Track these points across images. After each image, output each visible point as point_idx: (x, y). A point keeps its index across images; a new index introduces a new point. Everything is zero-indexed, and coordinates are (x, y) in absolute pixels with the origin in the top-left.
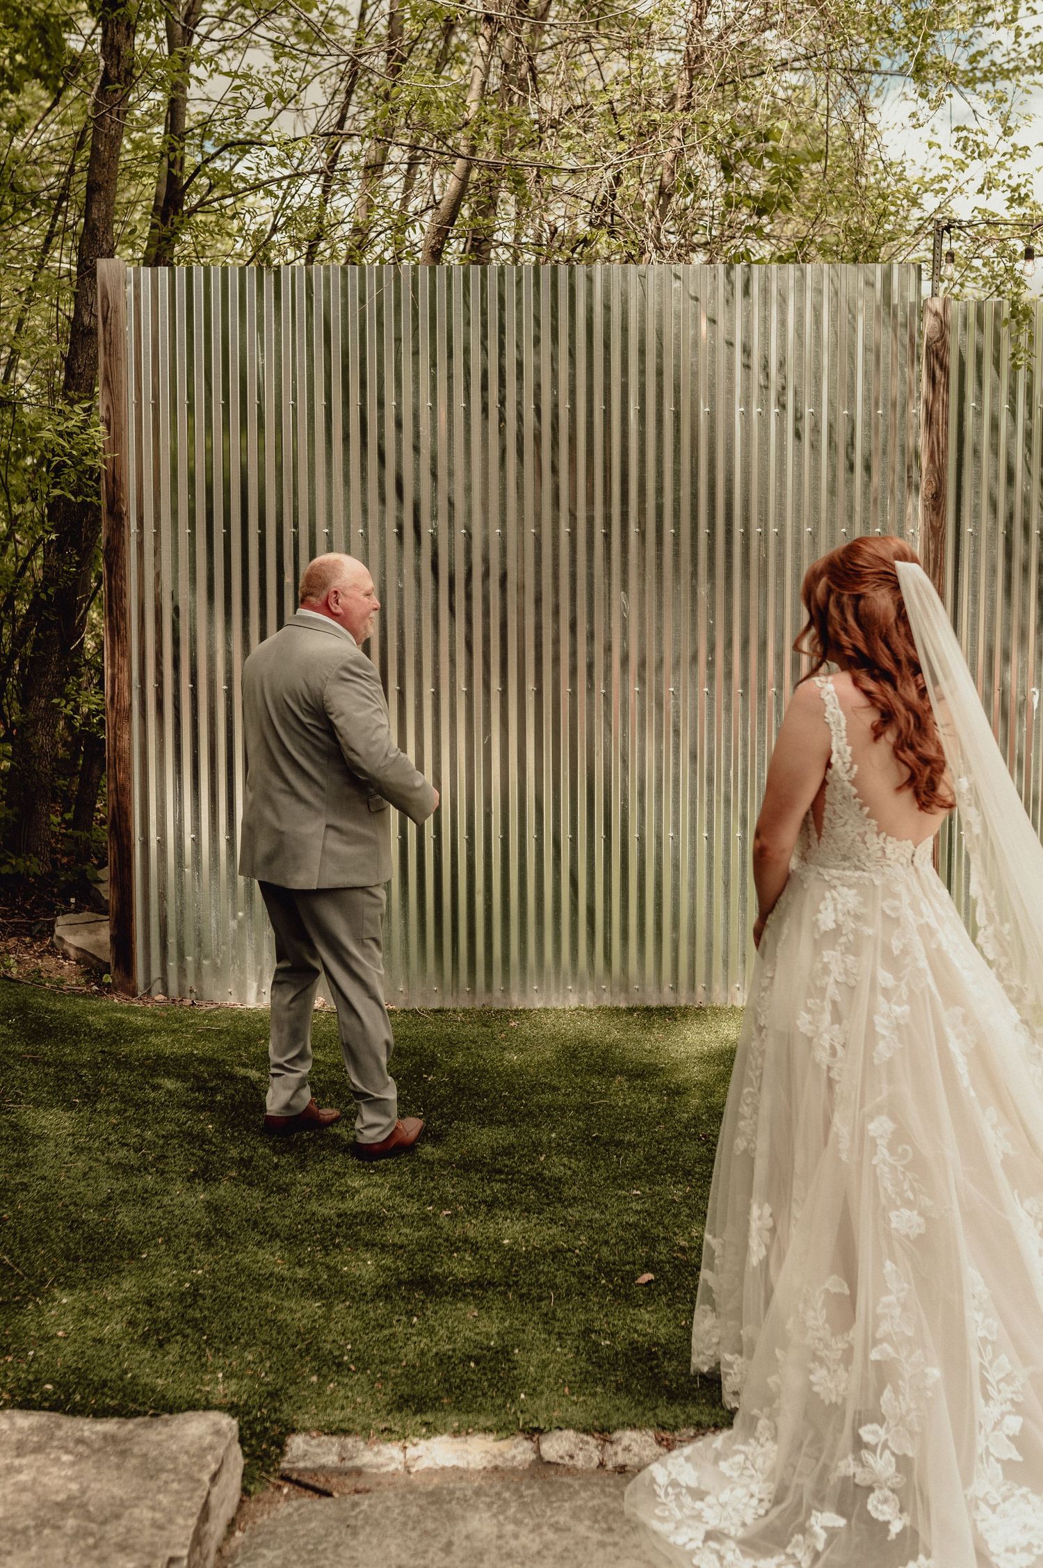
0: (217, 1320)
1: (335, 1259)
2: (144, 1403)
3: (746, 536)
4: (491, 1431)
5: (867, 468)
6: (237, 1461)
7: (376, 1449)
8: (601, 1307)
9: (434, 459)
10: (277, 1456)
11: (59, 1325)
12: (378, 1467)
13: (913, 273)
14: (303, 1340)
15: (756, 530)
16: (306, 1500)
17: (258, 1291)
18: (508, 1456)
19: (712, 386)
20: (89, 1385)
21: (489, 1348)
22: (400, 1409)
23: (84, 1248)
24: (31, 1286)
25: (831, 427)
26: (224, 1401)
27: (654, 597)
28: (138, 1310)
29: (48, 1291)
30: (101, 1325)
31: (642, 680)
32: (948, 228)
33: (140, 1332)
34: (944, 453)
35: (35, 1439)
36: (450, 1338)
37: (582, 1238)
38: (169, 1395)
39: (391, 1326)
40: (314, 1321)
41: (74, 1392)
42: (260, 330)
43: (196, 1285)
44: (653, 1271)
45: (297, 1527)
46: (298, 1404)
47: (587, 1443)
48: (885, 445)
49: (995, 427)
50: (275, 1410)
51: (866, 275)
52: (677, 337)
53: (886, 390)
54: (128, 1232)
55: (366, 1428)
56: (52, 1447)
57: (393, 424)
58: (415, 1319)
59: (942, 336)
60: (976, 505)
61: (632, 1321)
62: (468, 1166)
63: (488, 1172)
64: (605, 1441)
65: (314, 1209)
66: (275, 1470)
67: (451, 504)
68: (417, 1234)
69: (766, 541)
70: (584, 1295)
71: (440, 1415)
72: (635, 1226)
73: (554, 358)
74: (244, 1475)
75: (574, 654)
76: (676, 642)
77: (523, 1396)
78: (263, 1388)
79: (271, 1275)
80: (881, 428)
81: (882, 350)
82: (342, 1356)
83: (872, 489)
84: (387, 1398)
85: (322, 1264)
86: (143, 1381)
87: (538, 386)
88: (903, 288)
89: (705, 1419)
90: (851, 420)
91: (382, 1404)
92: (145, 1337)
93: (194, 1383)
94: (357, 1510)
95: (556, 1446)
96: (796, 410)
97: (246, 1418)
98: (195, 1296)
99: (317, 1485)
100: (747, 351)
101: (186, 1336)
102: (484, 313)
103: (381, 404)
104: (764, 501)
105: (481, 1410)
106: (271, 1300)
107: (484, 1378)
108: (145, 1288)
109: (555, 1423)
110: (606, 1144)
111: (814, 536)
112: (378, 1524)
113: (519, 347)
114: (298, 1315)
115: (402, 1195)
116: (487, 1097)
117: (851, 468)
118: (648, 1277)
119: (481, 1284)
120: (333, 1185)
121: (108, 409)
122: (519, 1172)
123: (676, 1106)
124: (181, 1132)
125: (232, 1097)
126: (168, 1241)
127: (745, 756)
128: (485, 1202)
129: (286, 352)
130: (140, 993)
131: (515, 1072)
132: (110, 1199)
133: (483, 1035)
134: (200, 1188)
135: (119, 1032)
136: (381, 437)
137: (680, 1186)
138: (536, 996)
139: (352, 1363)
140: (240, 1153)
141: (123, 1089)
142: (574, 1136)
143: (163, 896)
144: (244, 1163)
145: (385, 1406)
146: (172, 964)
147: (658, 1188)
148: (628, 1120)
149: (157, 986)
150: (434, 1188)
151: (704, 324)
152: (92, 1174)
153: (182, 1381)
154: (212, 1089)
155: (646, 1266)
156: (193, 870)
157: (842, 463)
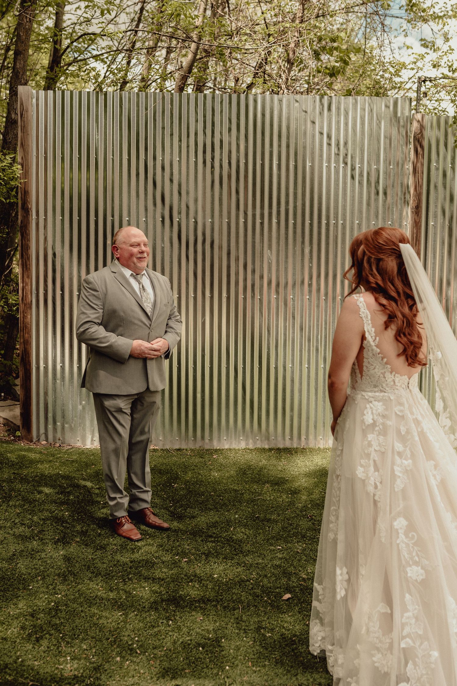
0: (67, 625)
1: (129, 587)
3: (328, 225)
5: (385, 194)
8: (265, 614)
9: (180, 185)
13: (408, 102)
14: (113, 636)
15: (332, 222)
17: (90, 607)
19: (313, 153)
21: (209, 639)
22: (163, 677)
25: (368, 174)
26: (71, 674)
27: (284, 253)
28: (26, 619)
30: (6, 629)
31: (277, 292)
32: (424, 81)
33: (27, 633)
34: (421, 187)
36: (189, 633)
37: (254, 573)
38: (41, 671)
39: (158, 626)
40: (118, 624)
42: (97, 122)
43: (57, 604)
44: (290, 592)
46: (109, 675)
48: (393, 183)
49: (445, 175)
50: (98, 679)
51: (385, 102)
52: (296, 129)
53: (394, 157)
54: (23, 574)
57: (160, 169)
58: (171, 622)
59: (421, 132)
60: (436, 212)
61: (281, 621)
62: (195, 533)
63: (205, 536)
65: (119, 558)
67: (188, 207)
68: (171, 572)
69: (337, 227)
70: (256, 606)
71: (184, 680)
72: (279, 566)
73: (238, 138)
75: (245, 280)
76: (294, 274)
77: (227, 668)
78: (91, 665)
79: (96, 597)
80: (392, 174)
81: (393, 138)
82: (132, 644)
83: (387, 203)
84: (157, 670)
85: (122, 590)
86: (27, 663)
87: (230, 152)
88: (403, 109)
90: (378, 171)
91: (154, 672)
92: (30, 635)
93: (55, 662)
96: (352, 165)
97: (82, 684)
98: (57, 610)
100: (329, 137)
101: (51, 635)
102: (205, 116)
104: (336, 207)
105: (206, 677)
106: (96, 611)
107: (207, 657)
108: (30, 606)
110: (263, 521)
111: (360, 225)
113: (221, 133)
114: (110, 620)
115: (163, 550)
116: (203, 495)
117: (378, 193)
118: (288, 596)
119: (204, 600)
120: (128, 544)
121: (22, 158)
122: (221, 536)
123: (295, 500)
124: (52, 516)
125: (78, 497)
126: (43, 579)
127: (326, 329)
128: (204, 554)
129: (109, 133)
130: (34, 441)
131: (216, 482)
132: (14, 555)
133: (200, 462)
134: (61, 548)
135: (23, 462)
136: (155, 174)
137: (300, 544)
138: (225, 442)
139: (138, 648)
140: (82, 528)
141: (23, 493)
142: (247, 517)
143: (46, 394)
144: (83, 533)
145: (155, 675)
146: (50, 427)
147: (289, 545)
148: (272, 507)
149: (43, 437)
150: (179, 546)
151: (309, 124)
152: (6, 541)
153: (48, 662)
154: (68, 492)
155: (286, 589)
156: (61, 381)
157: (373, 191)
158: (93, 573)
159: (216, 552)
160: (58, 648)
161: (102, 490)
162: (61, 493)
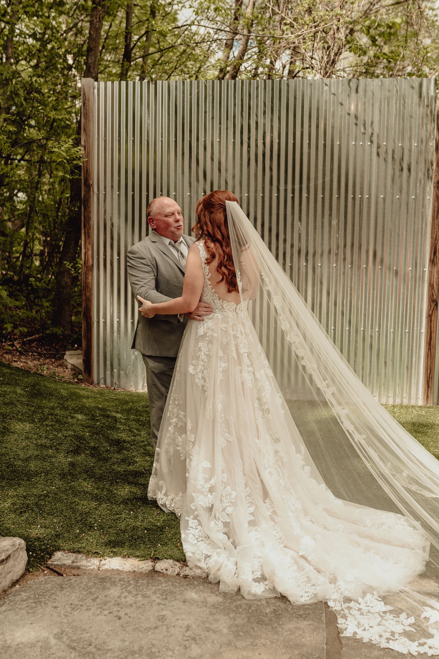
3: (354, 199)
4: (139, 557)
5: (409, 170)
7: (89, 560)
9: (220, 163)
10: (48, 558)
13: (433, 82)
15: (358, 196)
16: (52, 577)
18: (140, 567)
19: (341, 133)
21: (156, 526)
22: (106, 546)
25: (393, 151)
27: (313, 224)
31: (307, 261)
39: (121, 514)
40: (91, 510)
42: (148, 108)
43: (49, 492)
45: (41, 586)
46: (66, 540)
47: (176, 565)
48: (417, 160)
50: (55, 541)
51: (411, 83)
52: (326, 111)
53: (419, 135)
55: (88, 552)
57: (203, 148)
64: (184, 565)
66: (44, 564)
67: (226, 182)
69: (362, 201)
71: (121, 549)
73: (272, 121)
74: (29, 564)
75: (277, 248)
76: (322, 244)
77: (159, 545)
79: (83, 491)
80: (416, 152)
81: (418, 117)
83: (411, 179)
84: (103, 541)
85: (107, 489)
86: (6, 525)
87: (264, 133)
88: (428, 89)
90: (403, 148)
91: (100, 543)
95: (161, 566)
96: (378, 144)
99: (59, 571)
100: (356, 117)
102: (242, 101)
103: (198, 140)
104: (362, 183)
105: (139, 549)
109: (166, 556)
111: (385, 198)
113: (257, 116)
117: (402, 170)
121: (85, 141)
125: (104, 424)
127: (351, 294)
129: (159, 118)
130: (94, 384)
132: (30, 457)
134: (70, 456)
135: (71, 397)
136: (198, 154)
140: (95, 445)
141: (59, 417)
143: (105, 344)
144: (94, 448)
146: (108, 373)
149: (102, 381)
151: (337, 106)
154: (97, 420)
156: (117, 334)
157: (397, 167)
158: (89, 475)
162: (91, 420)
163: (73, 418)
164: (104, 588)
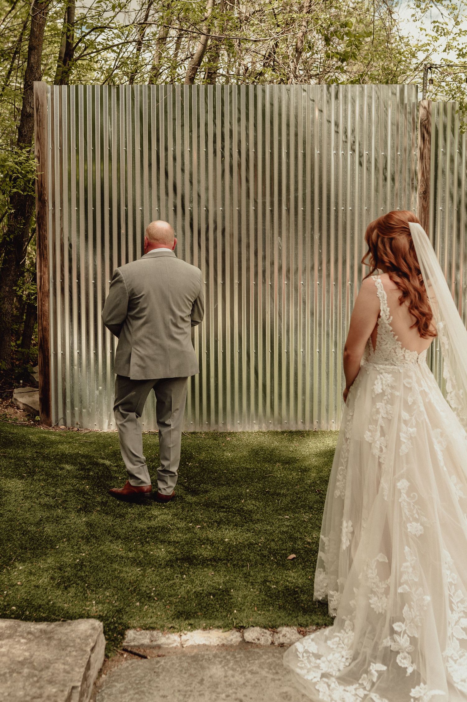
0: (92, 577)
1: (147, 548)
2: (59, 615)
3: (337, 211)
4: (221, 628)
5: (393, 179)
6: (103, 642)
7: (167, 636)
8: (271, 570)
9: (191, 175)
10: (121, 639)
11: (18, 579)
12: (168, 644)
13: (414, 89)
14: (132, 586)
15: (341, 208)
16: (135, 660)
17: (111, 563)
18: (229, 639)
19: (321, 141)
20: (33, 607)
21: (219, 589)
22: (178, 618)
23: (29, 543)
24: (5, 561)
25: (376, 160)
26: (96, 614)
27: (294, 239)
28: (55, 572)
29: (13, 563)
30: (38, 579)
31: (288, 278)
32: (430, 68)
33: (56, 582)
34: (429, 172)
35: (8, 632)
36: (201, 585)
37: (262, 538)
38: (70, 611)
39: (173, 579)
40: (138, 577)
41: (26, 610)
42: (110, 115)
43: (82, 561)
44: (295, 553)
45: (131, 672)
46: (131, 616)
47: (266, 633)
48: (401, 169)
49: (452, 160)
50: (120, 618)
51: (392, 90)
52: (304, 118)
53: (401, 143)
54: (50, 536)
55: (162, 627)
56: (16, 636)
57: (172, 159)
59: (428, 118)
60: (444, 197)
61: (286, 576)
62: (208, 505)
63: (218, 507)
64: (274, 632)
65: (136, 525)
66: (120, 646)
67: (199, 196)
68: (184, 536)
69: (346, 213)
70: (263, 564)
71: (197, 620)
72: (286, 532)
73: (247, 128)
74: (106, 648)
75: (256, 266)
76: (304, 260)
77: (235, 611)
78: (114, 608)
79: (117, 555)
80: (399, 161)
81: (400, 124)
82: (151, 593)
83: (395, 189)
84: (172, 613)
85: (140, 551)
86: (58, 605)
87: (240, 142)
88: (410, 96)
89: (320, 621)
90: (386, 157)
91: (170, 615)
92: (59, 584)
93: (82, 606)
94: (159, 665)
95: (251, 634)
96: (360, 152)
97: (106, 622)
98: (82, 566)
99: (140, 653)
100: (337, 125)
101: (78, 584)
102: (214, 107)
103: (166, 149)
104: (345, 195)
105: (216, 618)
106: (117, 567)
107: (217, 603)
108: (58, 562)
109: (251, 624)
110: (272, 495)
111: (368, 210)
112: (169, 671)
113: (231, 123)
114: (130, 574)
115: (178, 518)
116: (216, 473)
117: (385, 179)
118: (293, 556)
119: (215, 560)
120: (145, 514)
121: (39, 151)
122: (232, 507)
123: (305, 477)
124: (74, 489)
125: (98, 473)
126: (68, 540)
127: (336, 313)
128: (217, 522)
129: (122, 125)
130: (53, 425)
131: (229, 461)
132: (41, 520)
133: (214, 444)
134: (83, 515)
135: (44, 443)
136: (166, 164)
137: (307, 514)
138: (239, 426)
139: (155, 596)
140: (102, 499)
141: (46, 469)
142: (257, 491)
143: (64, 379)
144: (103, 504)
145: (171, 617)
146: (68, 411)
147: (297, 515)
148: (282, 483)
149: (61, 422)
150: (193, 515)
151: (317, 113)
152: (33, 509)
153: (76, 605)
154: (88, 469)
155: (292, 551)
156: (78, 367)
157: (381, 177)
158: (114, 536)
159: (227, 520)
160: (84, 594)
161: (120, 468)
162: (82, 470)
163: (62, 469)
164: (203, 668)
